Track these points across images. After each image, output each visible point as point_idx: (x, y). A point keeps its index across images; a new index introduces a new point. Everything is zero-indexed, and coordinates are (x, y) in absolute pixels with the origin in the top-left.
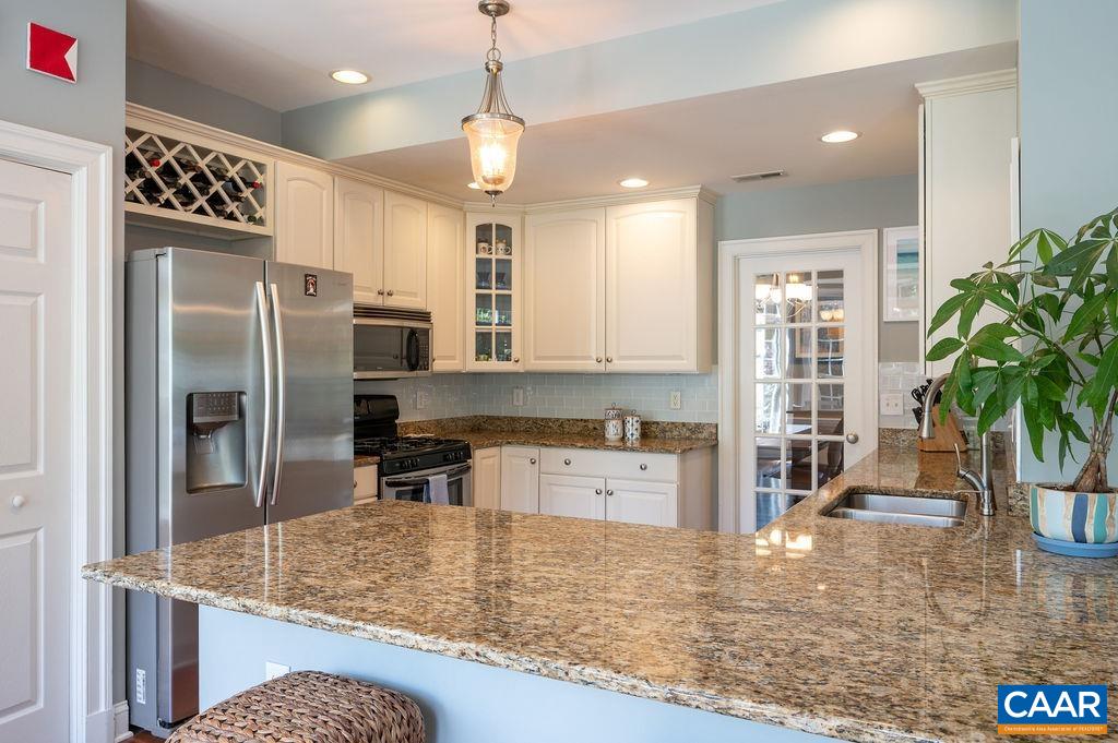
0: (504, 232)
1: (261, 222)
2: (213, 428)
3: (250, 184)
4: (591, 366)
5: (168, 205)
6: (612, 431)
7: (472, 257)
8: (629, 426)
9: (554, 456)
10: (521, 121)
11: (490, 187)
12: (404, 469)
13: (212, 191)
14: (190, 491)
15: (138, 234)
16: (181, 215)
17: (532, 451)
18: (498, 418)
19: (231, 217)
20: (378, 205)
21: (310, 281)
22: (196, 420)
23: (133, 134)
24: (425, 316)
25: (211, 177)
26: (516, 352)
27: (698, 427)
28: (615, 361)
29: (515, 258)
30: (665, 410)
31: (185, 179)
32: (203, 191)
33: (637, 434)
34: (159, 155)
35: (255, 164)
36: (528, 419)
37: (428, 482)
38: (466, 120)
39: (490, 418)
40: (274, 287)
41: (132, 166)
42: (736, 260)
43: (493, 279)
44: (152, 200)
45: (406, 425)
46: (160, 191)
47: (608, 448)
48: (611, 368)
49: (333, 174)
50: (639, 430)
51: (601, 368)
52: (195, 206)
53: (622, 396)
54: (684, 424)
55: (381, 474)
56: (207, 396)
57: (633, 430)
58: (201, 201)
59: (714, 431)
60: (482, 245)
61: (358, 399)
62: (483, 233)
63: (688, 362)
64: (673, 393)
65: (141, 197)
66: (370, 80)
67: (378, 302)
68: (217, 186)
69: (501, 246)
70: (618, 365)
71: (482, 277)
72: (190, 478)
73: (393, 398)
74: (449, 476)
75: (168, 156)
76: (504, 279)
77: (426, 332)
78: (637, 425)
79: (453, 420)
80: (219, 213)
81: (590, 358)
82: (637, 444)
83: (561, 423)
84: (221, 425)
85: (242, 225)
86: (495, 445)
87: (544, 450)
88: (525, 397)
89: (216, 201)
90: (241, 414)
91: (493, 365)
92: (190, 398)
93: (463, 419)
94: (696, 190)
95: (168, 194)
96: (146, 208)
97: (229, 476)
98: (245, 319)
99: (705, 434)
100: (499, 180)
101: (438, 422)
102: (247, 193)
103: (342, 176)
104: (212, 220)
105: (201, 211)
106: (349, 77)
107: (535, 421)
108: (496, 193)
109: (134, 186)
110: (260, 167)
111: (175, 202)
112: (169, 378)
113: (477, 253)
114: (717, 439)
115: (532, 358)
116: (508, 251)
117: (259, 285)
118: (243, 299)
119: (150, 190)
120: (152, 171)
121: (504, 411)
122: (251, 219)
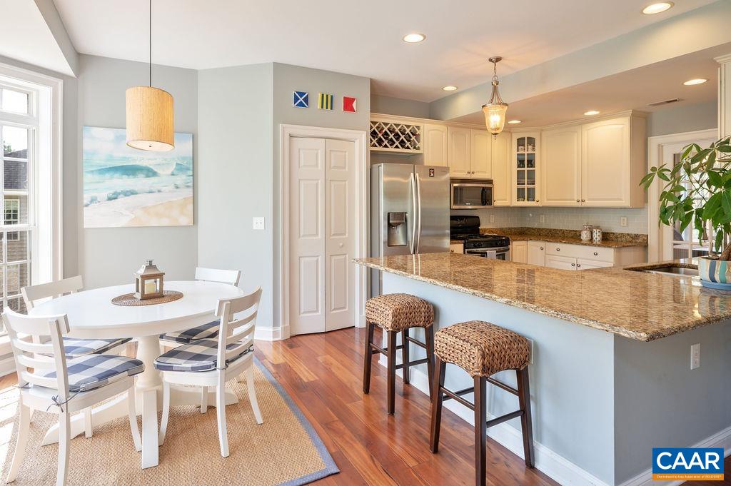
0: (531, 141)
1: (419, 148)
2: (397, 225)
3: (414, 134)
4: (574, 204)
5: (386, 146)
6: (585, 236)
7: (515, 153)
8: (594, 234)
9: (552, 246)
10: (506, 105)
11: (494, 132)
12: (475, 247)
13: (400, 139)
14: (389, 246)
15: (375, 157)
16: (391, 149)
17: (541, 244)
18: (532, 228)
19: (408, 148)
20: (467, 136)
21: (432, 171)
22: (391, 222)
23: (374, 123)
24: (490, 182)
25: (400, 134)
26: (537, 197)
27: (637, 236)
28: (586, 201)
29: (537, 153)
30: (618, 226)
31: (391, 136)
32: (397, 139)
33: (599, 238)
34: (383, 129)
35: (416, 127)
36: (547, 229)
37: (486, 253)
38: (483, 107)
39: (529, 229)
40: (417, 174)
41: (374, 134)
42: (660, 147)
43: (526, 163)
44: (380, 145)
45: (485, 230)
46: (383, 141)
47: (583, 244)
48: (584, 205)
49: (447, 126)
50: (601, 236)
51: (579, 205)
52: (395, 146)
53: (593, 220)
54: (628, 234)
55: (465, 248)
56: (395, 214)
57: (597, 236)
58: (397, 143)
59: (646, 238)
60: (520, 147)
61: (452, 218)
62: (521, 142)
63: (626, 202)
64: (622, 218)
65: (377, 145)
66: (457, 88)
67: (468, 176)
68: (402, 137)
69: (530, 147)
70: (588, 203)
71: (521, 163)
72: (389, 243)
73: (478, 217)
74: (497, 252)
75: (386, 129)
76: (531, 163)
77: (490, 189)
78: (600, 234)
79: (509, 229)
80: (403, 147)
81: (573, 200)
82: (599, 243)
83: (563, 232)
84: (399, 224)
85: (412, 151)
86: (524, 240)
87: (547, 243)
88: (545, 220)
89: (402, 143)
90: (406, 220)
91: (526, 203)
92: (389, 213)
93: (515, 228)
94: (630, 112)
95: (386, 142)
96: (379, 149)
97: (401, 242)
98: (407, 183)
99: (640, 240)
100: (498, 129)
101: (501, 229)
102: (413, 138)
103: (451, 126)
104: (401, 150)
105: (397, 147)
106: (450, 88)
107: (550, 230)
108: (496, 134)
109: (374, 141)
110: (418, 127)
111: (388, 145)
112: (383, 208)
113: (518, 151)
114: (647, 242)
115: (546, 199)
116: (534, 149)
117: (412, 174)
118: (407, 177)
119: (380, 142)
120: (380, 135)
121: (536, 225)
122: (415, 148)
